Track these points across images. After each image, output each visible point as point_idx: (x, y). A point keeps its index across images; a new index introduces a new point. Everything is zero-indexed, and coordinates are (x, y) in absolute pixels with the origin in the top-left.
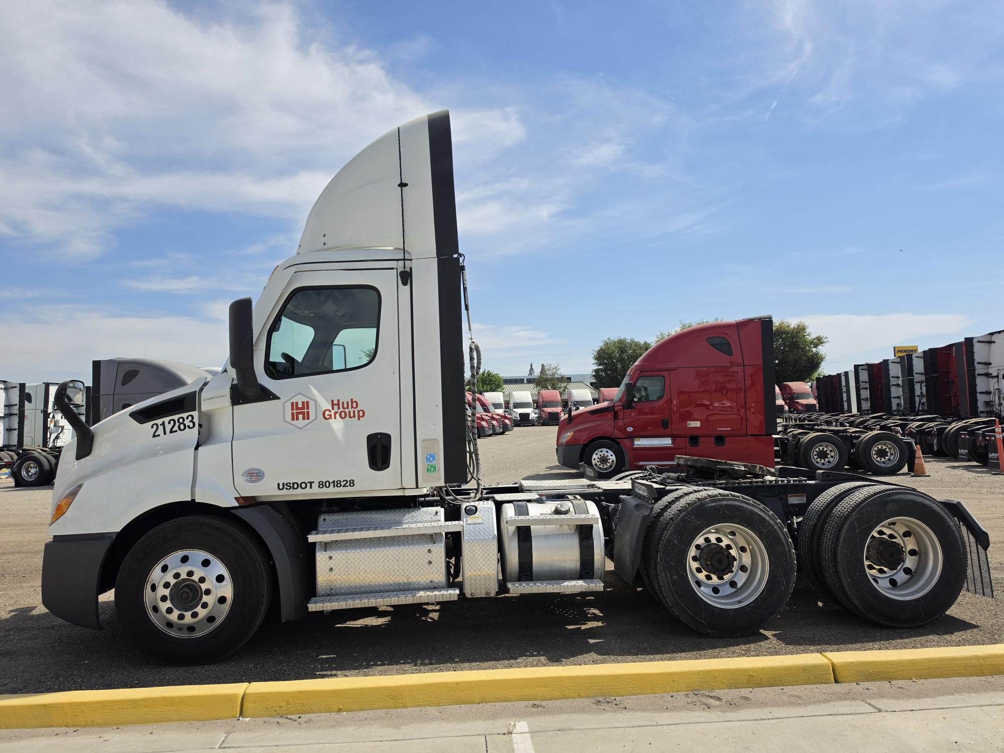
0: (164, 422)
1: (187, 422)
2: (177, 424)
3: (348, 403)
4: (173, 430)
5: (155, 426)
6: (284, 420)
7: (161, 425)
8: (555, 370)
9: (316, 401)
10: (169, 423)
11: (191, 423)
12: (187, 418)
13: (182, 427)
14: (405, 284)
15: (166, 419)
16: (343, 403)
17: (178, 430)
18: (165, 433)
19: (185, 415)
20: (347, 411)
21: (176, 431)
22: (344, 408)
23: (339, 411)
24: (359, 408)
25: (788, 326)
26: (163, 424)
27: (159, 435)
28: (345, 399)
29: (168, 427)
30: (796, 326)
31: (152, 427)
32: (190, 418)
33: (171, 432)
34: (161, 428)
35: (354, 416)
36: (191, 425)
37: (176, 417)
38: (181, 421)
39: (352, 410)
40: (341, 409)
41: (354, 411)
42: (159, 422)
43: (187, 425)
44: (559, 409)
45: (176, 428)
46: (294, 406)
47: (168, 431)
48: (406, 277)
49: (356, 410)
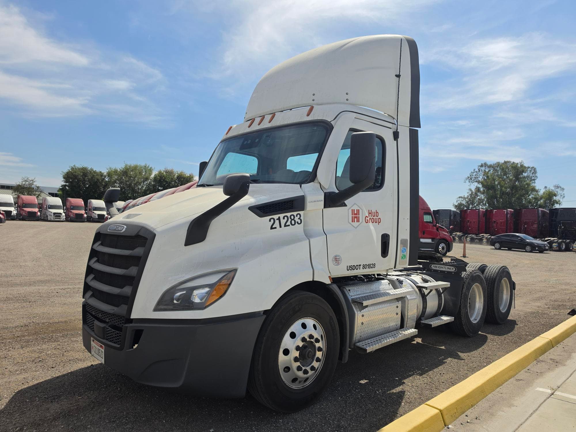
0: (279, 217)
1: (297, 219)
2: (290, 220)
3: (375, 212)
4: (287, 224)
5: (272, 220)
6: (349, 222)
7: (277, 219)
8: (31, 182)
9: (362, 210)
10: (284, 218)
11: (299, 220)
12: (297, 216)
13: (293, 222)
14: (395, 140)
15: (282, 216)
16: (373, 212)
17: (290, 225)
18: (280, 227)
19: (295, 213)
20: (374, 218)
21: (289, 225)
22: (373, 216)
23: (371, 218)
24: (379, 217)
25: (185, 175)
26: (279, 219)
27: (275, 228)
28: (374, 211)
29: (283, 222)
30: (189, 175)
31: (270, 221)
32: (298, 216)
33: (285, 226)
34: (277, 222)
35: (377, 222)
36: (299, 222)
37: (289, 214)
38: (292, 217)
39: (376, 217)
40: (372, 217)
41: (377, 218)
42: (276, 217)
43: (296, 221)
44: (36, 210)
45: (289, 223)
46: (353, 211)
47: (283, 225)
48: (396, 135)
49: (378, 218)
